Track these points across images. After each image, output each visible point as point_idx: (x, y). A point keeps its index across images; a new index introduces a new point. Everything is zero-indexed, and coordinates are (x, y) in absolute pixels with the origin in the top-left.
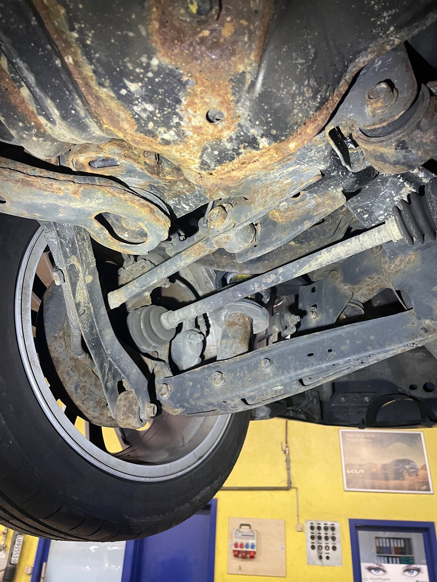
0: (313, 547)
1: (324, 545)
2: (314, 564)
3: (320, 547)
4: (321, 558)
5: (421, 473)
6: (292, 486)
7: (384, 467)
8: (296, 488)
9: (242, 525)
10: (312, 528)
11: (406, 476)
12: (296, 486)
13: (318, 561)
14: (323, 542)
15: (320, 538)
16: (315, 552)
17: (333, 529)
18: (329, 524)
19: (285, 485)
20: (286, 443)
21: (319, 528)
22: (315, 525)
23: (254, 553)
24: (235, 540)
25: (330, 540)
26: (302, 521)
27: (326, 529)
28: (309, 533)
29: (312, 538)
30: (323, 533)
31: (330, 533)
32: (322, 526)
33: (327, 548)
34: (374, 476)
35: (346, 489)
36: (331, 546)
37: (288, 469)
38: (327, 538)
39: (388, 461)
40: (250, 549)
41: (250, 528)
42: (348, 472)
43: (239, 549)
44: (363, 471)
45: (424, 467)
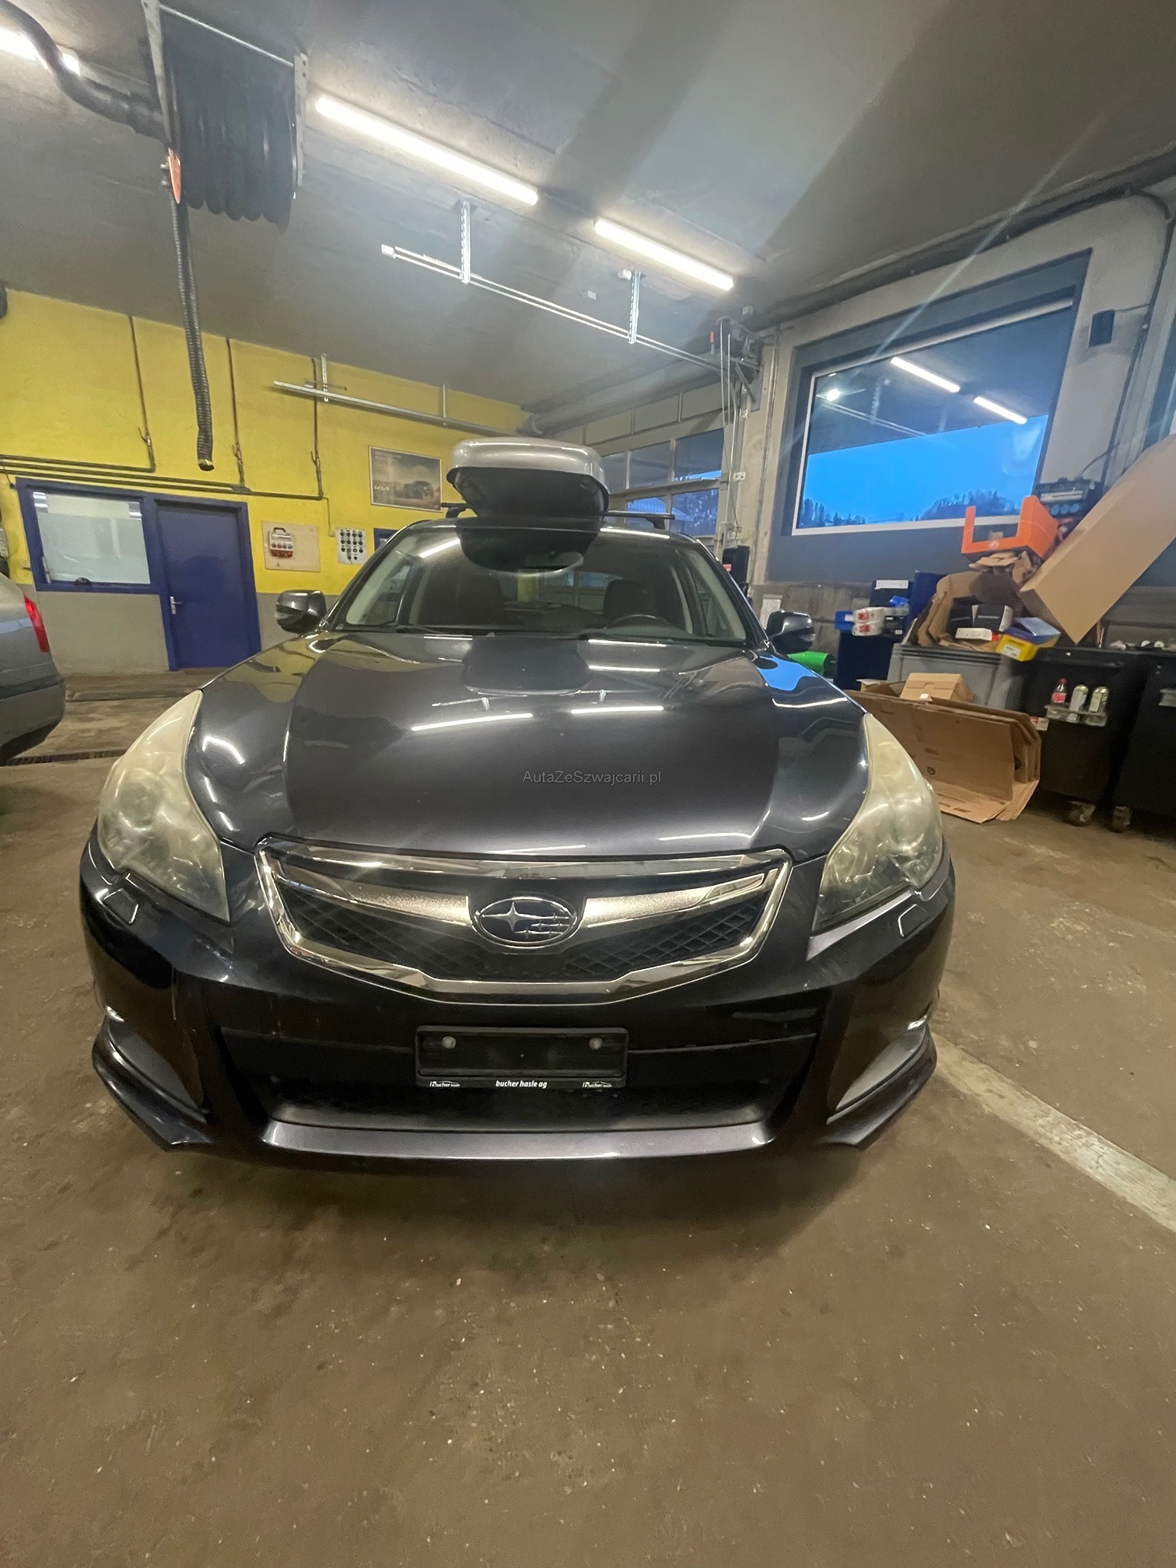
0: (343, 550)
1: (352, 548)
2: (344, 562)
3: (349, 550)
4: (350, 558)
5: (436, 494)
6: (324, 496)
7: (406, 486)
8: (327, 499)
9: (275, 529)
10: (342, 534)
11: (424, 496)
12: (327, 497)
13: (348, 560)
14: (352, 547)
15: (349, 542)
16: (345, 553)
17: (360, 536)
18: (357, 532)
19: (316, 495)
20: (316, 453)
21: (349, 534)
22: (345, 532)
23: (292, 552)
24: (272, 542)
25: (358, 544)
26: (333, 528)
27: (354, 535)
28: (339, 538)
29: (343, 542)
30: (352, 539)
31: (358, 539)
32: (351, 533)
33: (355, 550)
34: (398, 494)
35: (373, 503)
36: (358, 549)
37: (319, 480)
38: (355, 543)
39: (410, 481)
40: (287, 549)
41: (285, 531)
42: (375, 488)
43: (277, 549)
44: (388, 489)
45: (439, 490)
